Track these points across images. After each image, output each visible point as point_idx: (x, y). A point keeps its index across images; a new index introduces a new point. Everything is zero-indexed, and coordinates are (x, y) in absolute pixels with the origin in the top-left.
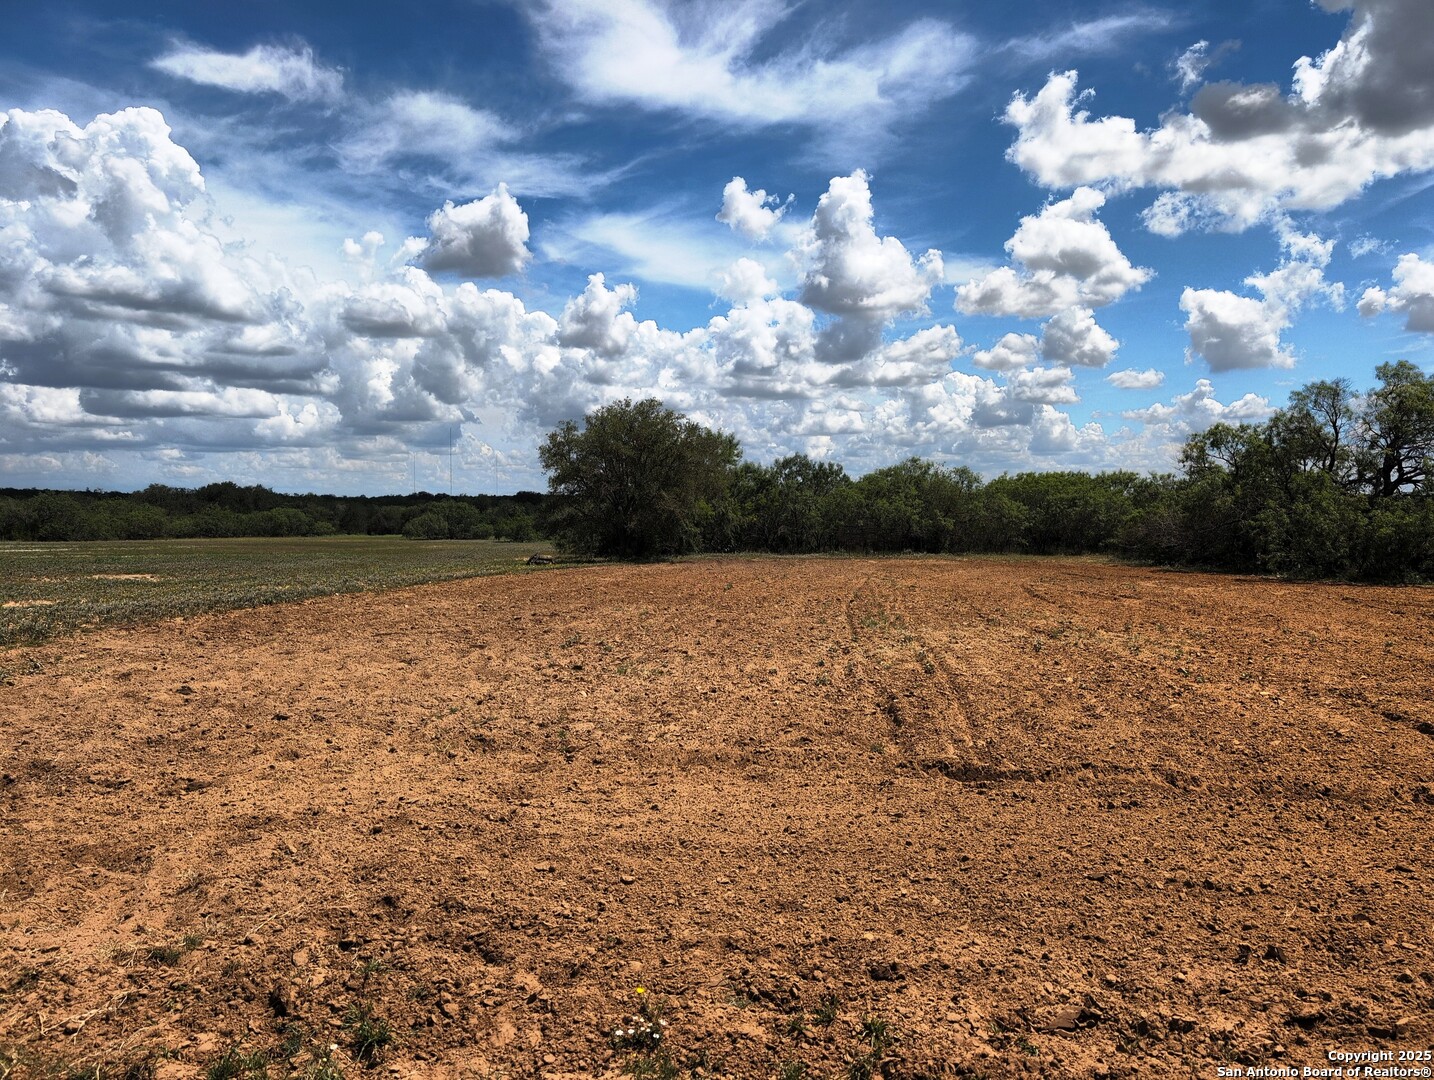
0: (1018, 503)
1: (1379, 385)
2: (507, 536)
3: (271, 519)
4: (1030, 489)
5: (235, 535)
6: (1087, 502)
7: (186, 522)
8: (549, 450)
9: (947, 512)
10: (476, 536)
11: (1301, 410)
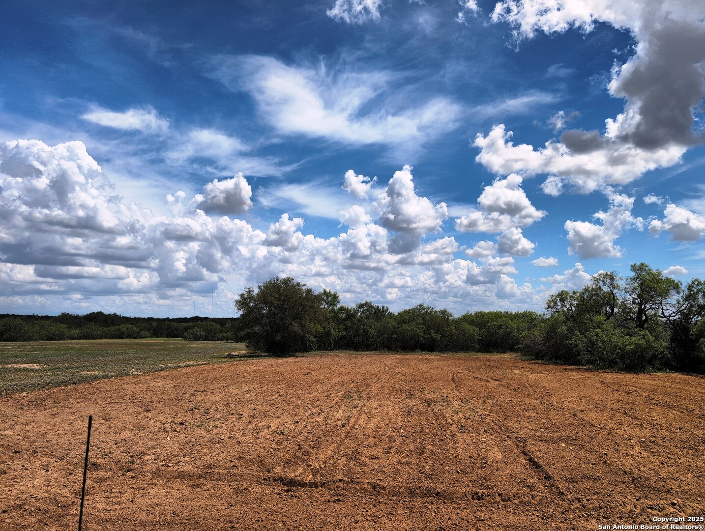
0: (473, 327)
1: (633, 274)
2: (232, 340)
3: (119, 330)
4: (480, 320)
5: (101, 338)
6: (507, 327)
7: (77, 332)
8: (240, 301)
9: (437, 332)
10: (218, 339)
11: (597, 285)
